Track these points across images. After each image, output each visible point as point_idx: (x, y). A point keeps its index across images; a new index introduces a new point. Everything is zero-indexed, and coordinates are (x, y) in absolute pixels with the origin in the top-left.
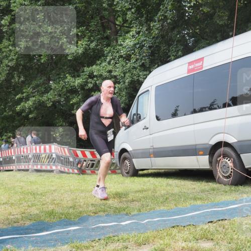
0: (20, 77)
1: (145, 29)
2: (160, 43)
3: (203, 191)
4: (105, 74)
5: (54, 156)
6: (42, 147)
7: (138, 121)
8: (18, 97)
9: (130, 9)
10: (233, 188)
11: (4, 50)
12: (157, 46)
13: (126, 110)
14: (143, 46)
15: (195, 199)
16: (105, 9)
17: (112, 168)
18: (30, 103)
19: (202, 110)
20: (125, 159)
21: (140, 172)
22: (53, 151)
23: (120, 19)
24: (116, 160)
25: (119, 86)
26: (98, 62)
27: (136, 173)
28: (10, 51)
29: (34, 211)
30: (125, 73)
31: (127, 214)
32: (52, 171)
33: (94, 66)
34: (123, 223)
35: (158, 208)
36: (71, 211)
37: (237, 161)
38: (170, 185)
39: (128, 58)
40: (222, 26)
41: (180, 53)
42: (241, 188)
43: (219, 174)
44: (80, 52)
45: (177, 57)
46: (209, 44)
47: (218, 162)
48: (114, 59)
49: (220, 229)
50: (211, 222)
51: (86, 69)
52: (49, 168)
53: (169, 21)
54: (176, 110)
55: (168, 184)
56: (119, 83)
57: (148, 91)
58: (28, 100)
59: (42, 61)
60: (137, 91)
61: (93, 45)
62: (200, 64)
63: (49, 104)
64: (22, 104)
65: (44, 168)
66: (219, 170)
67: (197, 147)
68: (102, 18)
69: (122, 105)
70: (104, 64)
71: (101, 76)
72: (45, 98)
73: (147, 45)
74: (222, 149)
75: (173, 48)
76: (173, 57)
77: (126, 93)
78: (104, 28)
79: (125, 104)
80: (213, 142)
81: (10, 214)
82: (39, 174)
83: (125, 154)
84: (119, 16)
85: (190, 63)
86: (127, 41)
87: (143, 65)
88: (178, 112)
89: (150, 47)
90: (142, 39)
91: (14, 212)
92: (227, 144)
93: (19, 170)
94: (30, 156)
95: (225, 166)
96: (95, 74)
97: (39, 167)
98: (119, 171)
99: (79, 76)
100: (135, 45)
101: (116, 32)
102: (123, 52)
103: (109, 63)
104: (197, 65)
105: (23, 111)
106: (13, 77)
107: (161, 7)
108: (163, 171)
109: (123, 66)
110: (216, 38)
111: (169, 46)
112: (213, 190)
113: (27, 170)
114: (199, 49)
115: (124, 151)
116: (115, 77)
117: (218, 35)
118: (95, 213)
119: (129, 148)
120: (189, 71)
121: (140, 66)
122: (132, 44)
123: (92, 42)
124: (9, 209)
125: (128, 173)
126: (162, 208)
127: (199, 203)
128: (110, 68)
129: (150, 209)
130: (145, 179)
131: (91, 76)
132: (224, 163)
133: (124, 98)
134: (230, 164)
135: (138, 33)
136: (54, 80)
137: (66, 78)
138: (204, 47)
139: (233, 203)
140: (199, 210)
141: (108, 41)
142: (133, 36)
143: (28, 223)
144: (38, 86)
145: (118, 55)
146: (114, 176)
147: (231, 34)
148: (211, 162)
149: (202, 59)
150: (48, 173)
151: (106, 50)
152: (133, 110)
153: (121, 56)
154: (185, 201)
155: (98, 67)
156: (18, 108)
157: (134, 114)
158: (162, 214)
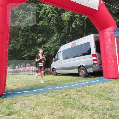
0: (24, 48)
1: (59, 34)
2: (63, 38)
3: (76, 79)
4: (48, 47)
5: (33, 70)
6: (30, 67)
7: (58, 60)
8: (23, 53)
9: (55, 29)
10: (85, 78)
11: (19, 40)
12: (63, 39)
13: (54, 57)
14: (59, 39)
15: (75, 81)
16: (48, 29)
17: (50, 73)
18: (27, 55)
19: (74, 57)
20: (54, 70)
21: (58, 74)
22: (33, 68)
23: (52, 32)
24: (51, 71)
25: (52, 50)
26: (46, 44)
27: (57, 74)
28: (21, 40)
29: (30, 85)
30: (53, 47)
31: (56, 85)
32: (33, 74)
33: (45, 45)
34: (56, 88)
35: (65, 84)
36: (40, 85)
37: (85, 71)
38: (67, 78)
39: (54, 42)
40: (81, 34)
41: (69, 41)
42: (87, 78)
43: (81, 74)
44: (41, 41)
45: (68, 42)
46: (77, 39)
47: (80, 71)
48: (50, 43)
49: (83, 89)
50: (80, 87)
51: (42, 45)
52: (32, 73)
53: (66, 32)
54: (67, 57)
55: (66, 77)
56: (52, 49)
57: (60, 51)
58: (26, 54)
59: (30, 43)
60: (57, 52)
61: (44, 39)
62: (75, 44)
63: (32, 55)
64: (24, 55)
65: (30, 73)
66: (80, 73)
67: (75, 67)
68: (47, 31)
69: (53, 56)
70: (47, 44)
71: (47, 47)
72: (31, 54)
73: (60, 39)
74: (81, 67)
75: (67, 40)
76: (67, 43)
77: (54, 52)
78: (47, 34)
79: (54, 55)
80: (79, 66)
81: (23, 86)
82: (29, 75)
83: (54, 69)
84: (51, 31)
85: (72, 44)
86: (54, 38)
87: (59, 45)
88: (68, 58)
89: (61, 40)
90: (59, 37)
91: (24, 85)
92: (83, 66)
93: (23, 74)
94: (26, 70)
95: (82, 72)
96: (45, 47)
97: (29, 73)
98: (52, 74)
99: (40, 47)
100: (57, 39)
101: (51, 35)
102: (53, 41)
103: (49, 44)
104: (74, 44)
105: (25, 57)
106: (22, 48)
107: (64, 29)
108: (64, 74)
109: (53, 45)
110: (79, 37)
111: (66, 39)
112: (79, 79)
113: (26, 74)
114: (74, 40)
115: (54, 68)
116: (51, 48)
117: (80, 36)
118: (47, 85)
119: (55, 68)
120: (72, 46)
121: (58, 45)
122: (56, 38)
123: (44, 38)
124: (23, 84)
125: (55, 74)
126: (66, 84)
127: (76, 82)
128: (49, 45)
129: (63, 84)
130: (60, 76)
131: (44, 47)
132: (82, 71)
133: (53, 54)
134: (84, 71)
135: (57, 36)
136: (33, 49)
137: (37, 48)
138: (75, 40)
139: (85, 82)
140: (76, 84)
141: (48, 38)
142: (56, 36)
143: (29, 88)
144: (29, 50)
145: (51, 42)
146: (51, 75)
147: (83, 36)
148: (78, 71)
149: (76, 43)
150: (32, 75)
151: (48, 40)
152: (56, 57)
153: (52, 42)
154: (72, 82)
155: (46, 45)
156: (23, 56)
157: (57, 58)
158: (66, 85)
